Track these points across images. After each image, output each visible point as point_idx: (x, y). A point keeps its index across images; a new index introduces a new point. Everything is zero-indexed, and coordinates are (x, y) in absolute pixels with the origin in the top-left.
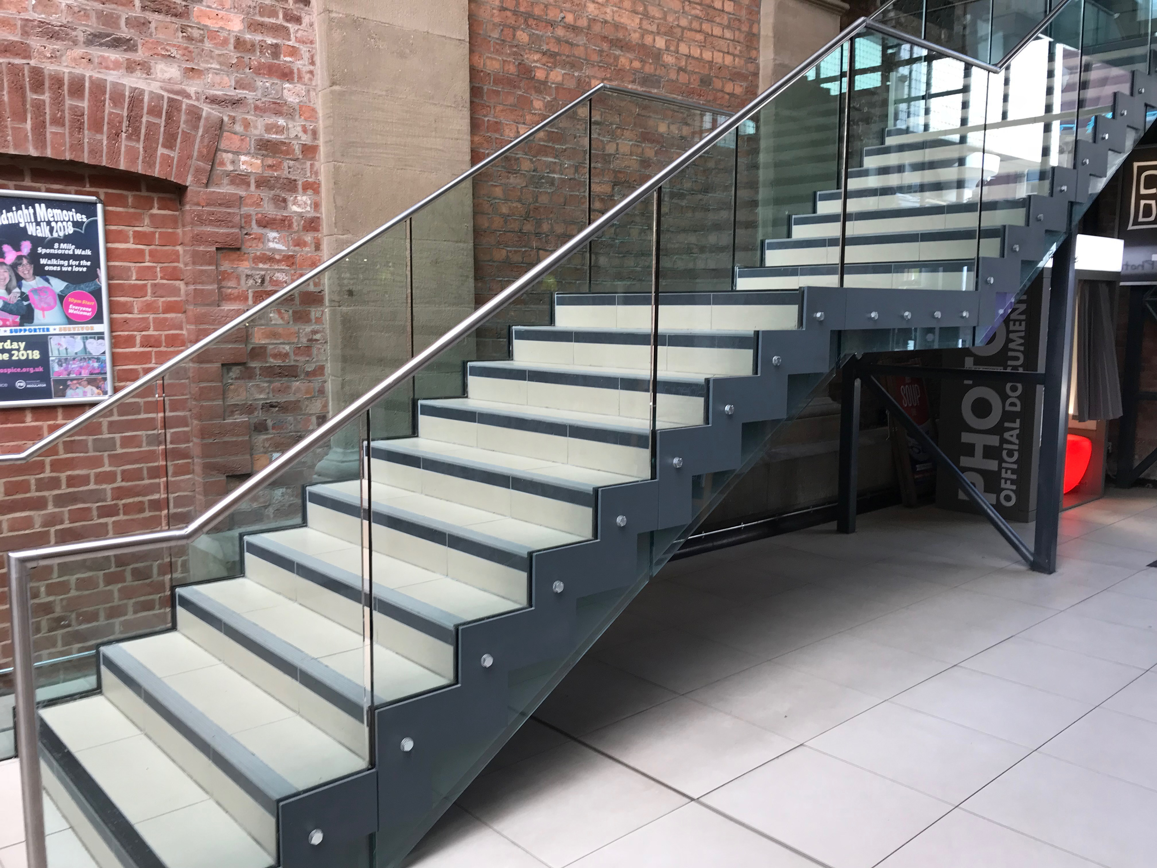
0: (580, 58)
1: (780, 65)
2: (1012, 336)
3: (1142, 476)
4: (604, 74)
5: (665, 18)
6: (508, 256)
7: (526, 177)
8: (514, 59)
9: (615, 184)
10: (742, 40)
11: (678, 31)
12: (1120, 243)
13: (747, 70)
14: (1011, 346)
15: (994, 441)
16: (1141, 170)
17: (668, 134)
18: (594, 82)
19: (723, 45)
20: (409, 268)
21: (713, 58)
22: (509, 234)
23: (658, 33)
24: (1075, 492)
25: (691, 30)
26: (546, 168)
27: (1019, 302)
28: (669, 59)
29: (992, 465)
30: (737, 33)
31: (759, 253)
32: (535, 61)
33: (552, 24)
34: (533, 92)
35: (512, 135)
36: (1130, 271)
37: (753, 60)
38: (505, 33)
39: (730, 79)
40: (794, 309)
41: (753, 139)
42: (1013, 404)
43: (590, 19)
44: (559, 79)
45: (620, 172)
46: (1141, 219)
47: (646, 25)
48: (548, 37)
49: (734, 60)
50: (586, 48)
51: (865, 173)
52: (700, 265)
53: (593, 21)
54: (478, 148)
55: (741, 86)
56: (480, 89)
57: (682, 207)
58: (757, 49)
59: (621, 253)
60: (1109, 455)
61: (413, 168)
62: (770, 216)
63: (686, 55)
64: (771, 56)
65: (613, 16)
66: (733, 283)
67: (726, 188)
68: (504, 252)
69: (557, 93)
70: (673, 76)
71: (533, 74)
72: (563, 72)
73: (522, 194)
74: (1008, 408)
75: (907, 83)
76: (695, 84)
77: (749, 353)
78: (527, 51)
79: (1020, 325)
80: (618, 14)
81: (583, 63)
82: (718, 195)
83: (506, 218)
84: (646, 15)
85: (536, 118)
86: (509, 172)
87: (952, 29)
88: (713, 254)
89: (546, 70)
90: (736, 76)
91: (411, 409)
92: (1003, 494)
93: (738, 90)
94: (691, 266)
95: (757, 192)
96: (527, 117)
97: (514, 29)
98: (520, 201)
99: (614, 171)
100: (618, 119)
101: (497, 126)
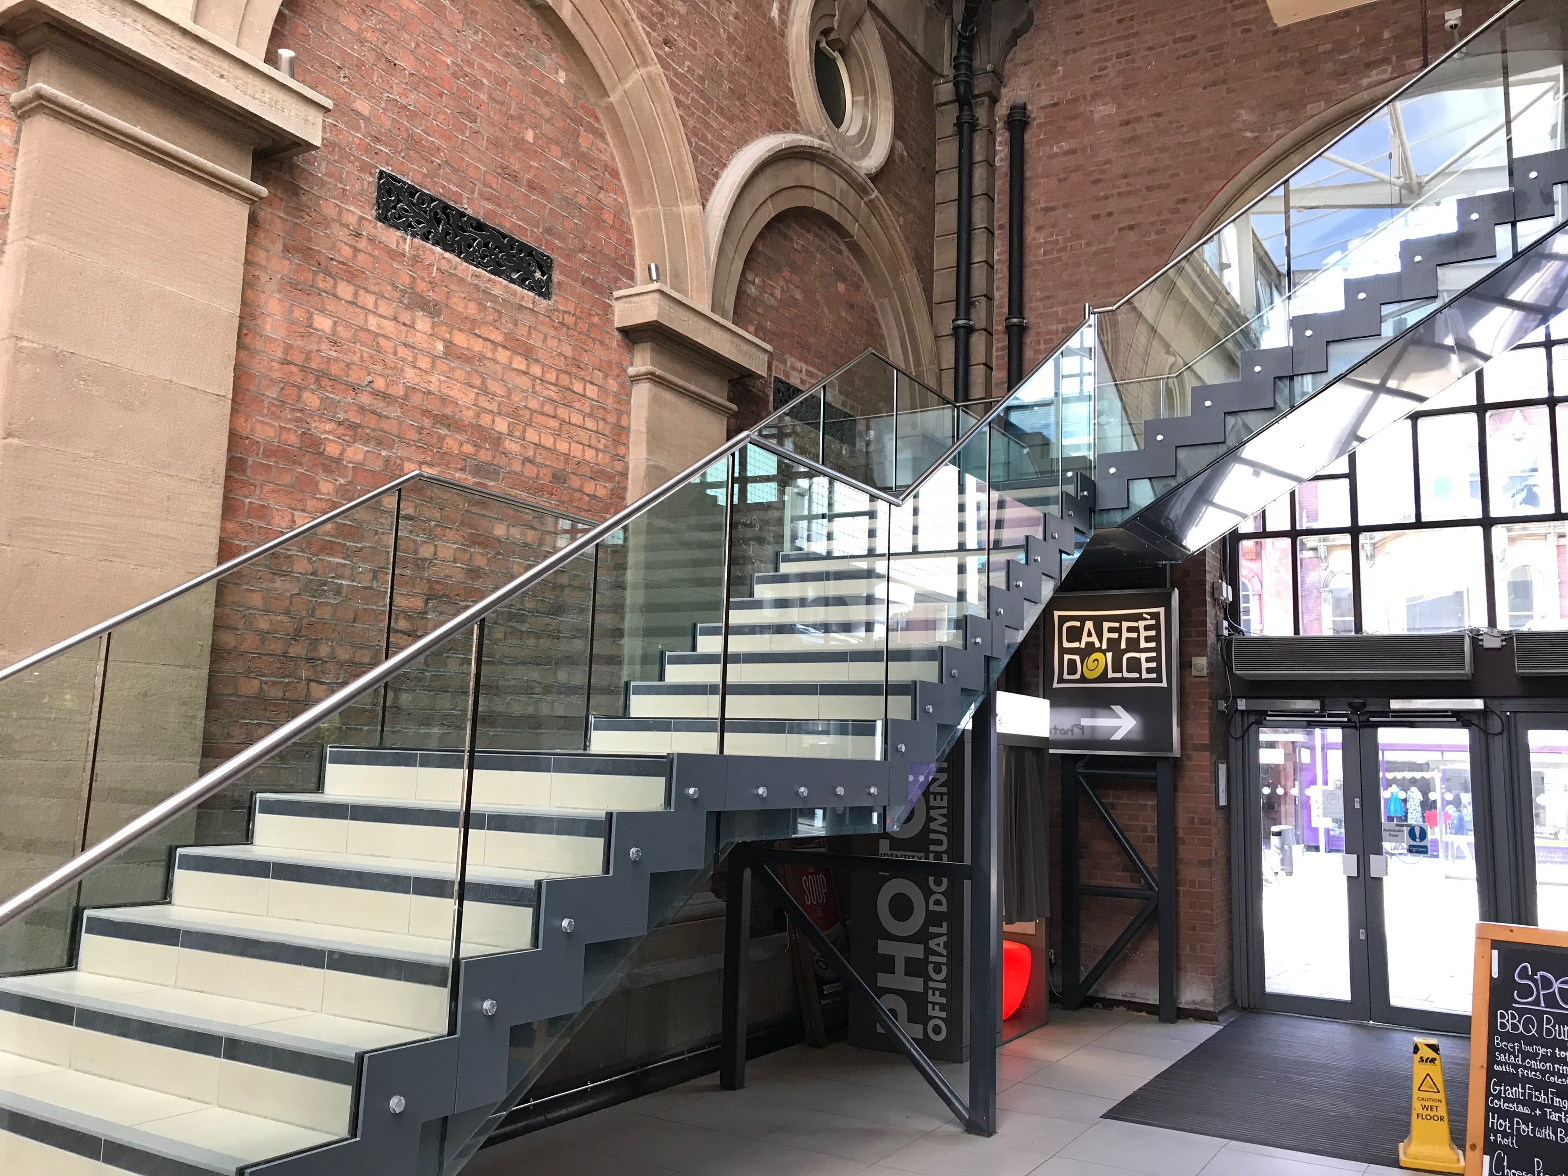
0: (391, 434)
1: (654, 466)
2: (933, 813)
3: (1090, 993)
4: (423, 456)
5: (509, 396)
6: (261, 688)
7: (300, 581)
8: (296, 426)
9: (429, 598)
10: (607, 433)
11: (526, 414)
12: (1047, 702)
13: (613, 468)
14: (933, 826)
15: (917, 951)
16: (1063, 620)
17: (508, 539)
18: (407, 466)
19: (584, 436)
20: (97, 703)
21: (569, 450)
22: (266, 658)
23: (499, 413)
24: (1015, 1017)
25: (543, 414)
26: (330, 571)
27: (940, 770)
28: (511, 446)
29: (916, 985)
30: (601, 423)
31: (622, 697)
32: (326, 432)
33: (354, 388)
34: (321, 471)
35: (284, 525)
36: (1059, 736)
37: (622, 458)
38: (286, 392)
39: (591, 478)
40: (660, 782)
41: (620, 551)
42: (938, 903)
43: (407, 387)
44: (360, 457)
45: (438, 583)
46: (1066, 676)
47: (483, 402)
48: (349, 404)
49: (597, 456)
50: (400, 423)
51: (758, 605)
52: (544, 710)
53: (411, 390)
54: (232, 538)
55: (605, 487)
56: (243, 461)
57: (522, 632)
58: (626, 445)
59: (433, 691)
60: (1051, 965)
61: (125, 561)
62: (639, 652)
63: (535, 444)
64: (644, 455)
65: (440, 387)
66: (586, 738)
67: (582, 611)
68: (256, 683)
69: (355, 475)
70: (517, 467)
71: (322, 447)
72: (365, 449)
73: (291, 603)
74: (932, 907)
75: (807, 497)
76: (545, 480)
77: (598, 843)
78: (316, 418)
79: (942, 799)
80: (447, 385)
81: (394, 440)
82: (570, 619)
83: (263, 635)
84: (484, 391)
85: (323, 505)
86: (276, 574)
87: (855, 446)
88: (562, 696)
89: (342, 444)
90: (598, 474)
91: (69, 924)
92: (931, 1024)
93: (601, 492)
94: (531, 710)
95: (622, 619)
96: (309, 503)
97: (300, 389)
98: (287, 613)
99: (429, 581)
100: (439, 515)
101: (262, 512)
